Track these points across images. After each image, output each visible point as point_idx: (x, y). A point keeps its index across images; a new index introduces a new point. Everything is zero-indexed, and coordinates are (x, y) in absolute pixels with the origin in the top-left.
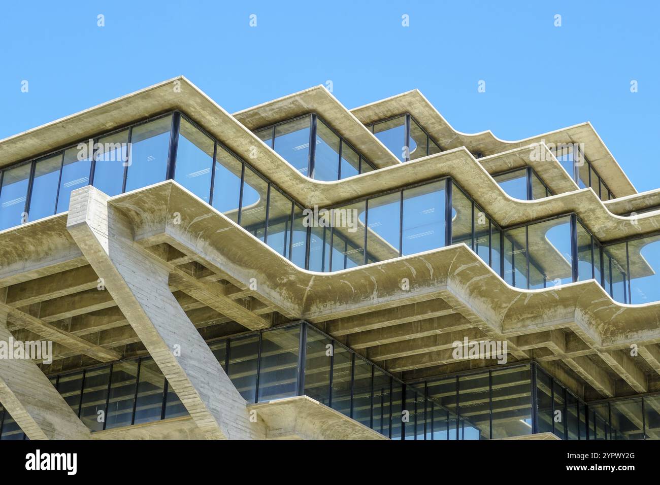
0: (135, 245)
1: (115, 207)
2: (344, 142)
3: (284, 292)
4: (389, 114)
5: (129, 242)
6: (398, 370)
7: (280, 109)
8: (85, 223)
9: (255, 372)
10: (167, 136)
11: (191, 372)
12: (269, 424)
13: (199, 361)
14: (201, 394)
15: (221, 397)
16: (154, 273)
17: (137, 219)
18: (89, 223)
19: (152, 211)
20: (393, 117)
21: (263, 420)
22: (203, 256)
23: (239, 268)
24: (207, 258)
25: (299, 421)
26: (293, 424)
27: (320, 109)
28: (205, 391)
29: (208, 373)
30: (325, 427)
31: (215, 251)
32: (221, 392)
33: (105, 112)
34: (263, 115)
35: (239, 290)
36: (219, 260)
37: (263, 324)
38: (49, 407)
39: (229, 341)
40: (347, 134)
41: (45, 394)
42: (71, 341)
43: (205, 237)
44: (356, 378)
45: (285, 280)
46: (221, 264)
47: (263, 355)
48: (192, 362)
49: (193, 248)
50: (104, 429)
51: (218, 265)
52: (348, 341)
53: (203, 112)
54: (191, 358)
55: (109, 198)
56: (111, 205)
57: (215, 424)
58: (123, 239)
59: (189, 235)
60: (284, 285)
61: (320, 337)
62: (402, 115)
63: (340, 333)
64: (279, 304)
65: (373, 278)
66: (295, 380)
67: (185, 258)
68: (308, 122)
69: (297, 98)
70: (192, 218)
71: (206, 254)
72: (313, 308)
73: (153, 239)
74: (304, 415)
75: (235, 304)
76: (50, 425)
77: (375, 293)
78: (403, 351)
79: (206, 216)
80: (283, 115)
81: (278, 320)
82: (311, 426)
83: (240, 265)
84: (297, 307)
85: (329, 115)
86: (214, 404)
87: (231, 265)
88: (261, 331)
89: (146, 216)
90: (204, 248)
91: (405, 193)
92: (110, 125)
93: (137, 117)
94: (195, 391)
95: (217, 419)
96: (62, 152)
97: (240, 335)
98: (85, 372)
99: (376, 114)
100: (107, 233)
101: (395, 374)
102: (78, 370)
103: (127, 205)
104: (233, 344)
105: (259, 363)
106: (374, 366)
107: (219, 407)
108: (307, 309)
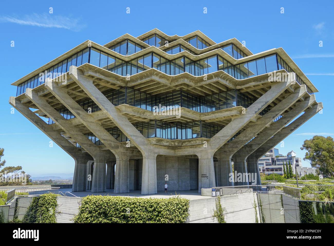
0: (84, 76)
1: (79, 69)
2: (136, 44)
3: (120, 81)
4: (152, 34)
5: (82, 76)
6: (153, 94)
7: (120, 39)
8: (72, 74)
9: (118, 99)
10: (88, 53)
11: (100, 101)
12: (121, 110)
13: (102, 98)
14: (103, 106)
15: (108, 106)
16: (89, 81)
17: (84, 71)
18: (72, 73)
19: (86, 69)
20: (153, 35)
21: (119, 109)
22: (99, 77)
23: (108, 78)
24: (100, 77)
25: (126, 109)
26: (125, 110)
27: (129, 38)
28: (103, 105)
29: (104, 101)
30: (133, 109)
31: (102, 75)
32: (108, 105)
33: (77, 48)
34: (117, 41)
35: (110, 82)
36: (103, 77)
37: (118, 88)
38: (78, 109)
39: (113, 92)
40: (137, 42)
41: (77, 107)
42: (82, 95)
43: (98, 73)
44: (141, 98)
45: (120, 79)
46: (104, 78)
47: (119, 95)
48: (100, 99)
49: (96, 76)
50: (97, 111)
51: (103, 78)
52: (139, 90)
53: (96, 46)
54: (99, 98)
55: (77, 67)
56: (77, 69)
57: (107, 112)
58: (81, 75)
59: (94, 73)
60: (120, 80)
61: (130, 90)
62: (154, 34)
63: (136, 88)
64: (120, 84)
65: (138, 77)
66: (125, 101)
67: (95, 78)
68: (126, 41)
69: (123, 37)
70: (94, 70)
71: (99, 76)
72: (128, 84)
73: (87, 75)
74: (127, 108)
75: (110, 85)
76: (79, 113)
77: (139, 80)
78: (151, 91)
79: (97, 69)
80: (122, 40)
81: (121, 87)
82: (129, 110)
83: (109, 77)
84: (124, 84)
85: (131, 39)
86: (106, 107)
87: (106, 77)
88: (119, 90)
89: (85, 70)
90: (99, 75)
91: (144, 56)
92: (79, 51)
93: (83, 49)
94: (101, 105)
95: (107, 110)
96: (72, 57)
97: (115, 91)
98: (88, 100)
99: (149, 35)
100: (77, 75)
101: (153, 95)
102: (87, 100)
103: (80, 68)
104: (114, 93)
105: (118, 97)
106: (147, 94)
107: (107, 108)
108: (127, 84)
